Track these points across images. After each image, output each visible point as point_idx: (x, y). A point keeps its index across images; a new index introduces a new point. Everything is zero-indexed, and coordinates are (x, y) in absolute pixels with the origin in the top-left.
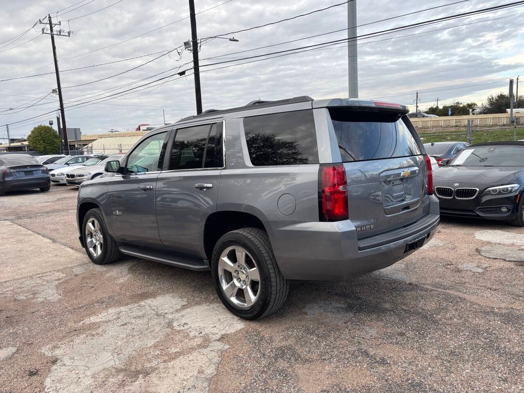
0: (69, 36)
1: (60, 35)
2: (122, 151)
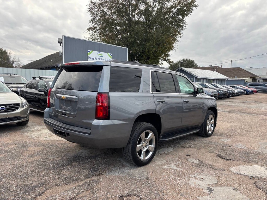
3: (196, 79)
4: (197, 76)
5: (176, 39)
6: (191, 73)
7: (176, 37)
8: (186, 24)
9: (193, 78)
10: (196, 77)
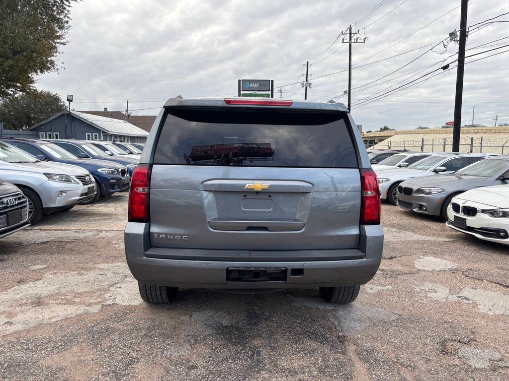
0: (364, 42)
1: (357, 42)
2: (391, 147)
3: (103, 135)
4: (108, 131)
5: (56, 47)
6: (94, 122)
7: (55, 43)
8: (68, 18)
9: (97, 134)
10: (103, 132)
